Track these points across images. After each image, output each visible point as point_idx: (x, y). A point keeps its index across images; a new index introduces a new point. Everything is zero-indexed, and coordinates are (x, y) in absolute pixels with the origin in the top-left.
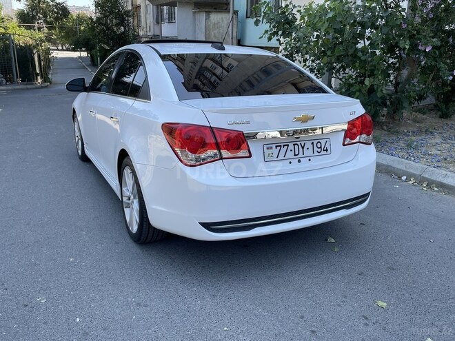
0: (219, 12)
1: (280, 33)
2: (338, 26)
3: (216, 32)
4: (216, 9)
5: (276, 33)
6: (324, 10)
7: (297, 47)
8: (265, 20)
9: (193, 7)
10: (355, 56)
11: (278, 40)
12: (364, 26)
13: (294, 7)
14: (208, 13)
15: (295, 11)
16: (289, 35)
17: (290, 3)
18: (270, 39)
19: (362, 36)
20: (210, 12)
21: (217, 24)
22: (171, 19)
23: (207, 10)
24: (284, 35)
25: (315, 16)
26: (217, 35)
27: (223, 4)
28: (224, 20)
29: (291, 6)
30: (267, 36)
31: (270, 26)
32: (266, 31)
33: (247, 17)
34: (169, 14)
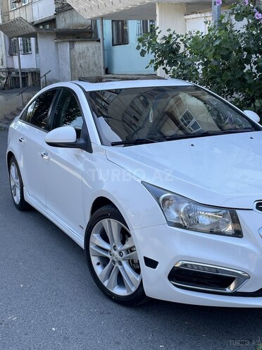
0: (83, 41)
1: (165, 62)
2: (225, 53)
3: (82, 61)
4: (78, 38)
5: (161, 63)
6: (210, 39)
7: (184, 75)
8: (150, 51)
9: (54, 37)
10: (242, 79)
11: (164, 69)
12: (250, 52)
13: (178, 36)
14: (72, 43)
15: (178, 41)
16: (175, 63)
17: (174, 33)
18: (156, 68)
19: (248, 61)
20: (74, 42)
21: (83, 53)
22: (27, 50)
23: (71, 40)
24: (170, 63)
25: (203, 45)
26: (83, 65)
27: (87, 32)
28: (90, 49)
29: (174, 36)
30: (153, 65)
31: (155, 56)
32: (152, 61)
33: (113, 45)
34: (24, 45)
